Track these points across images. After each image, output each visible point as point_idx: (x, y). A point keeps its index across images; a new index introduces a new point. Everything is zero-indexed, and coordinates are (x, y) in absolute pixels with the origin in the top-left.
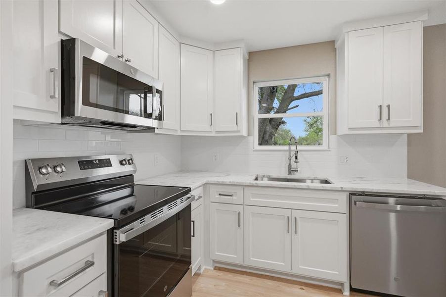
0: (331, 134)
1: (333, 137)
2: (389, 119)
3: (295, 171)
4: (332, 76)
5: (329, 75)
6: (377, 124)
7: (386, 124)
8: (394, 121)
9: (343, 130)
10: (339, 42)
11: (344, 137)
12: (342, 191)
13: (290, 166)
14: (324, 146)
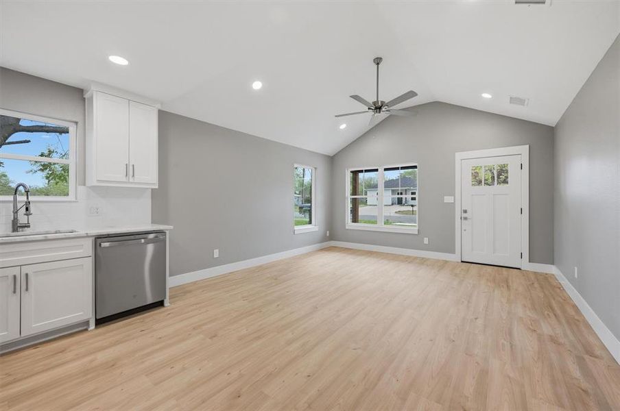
0: (79, 185)
1: (81, 188)
2: (133, 176)
3: (26, 226)
4: (80, 124)
5: (76, 123)
6: (124, 179)
7: (131, 180)
8: (138, 178)
9: (92, 181)
10: (89, 93)
11: (94, 188)
12: (87, 236)
13: (15, 221)
14: (71, 197)
